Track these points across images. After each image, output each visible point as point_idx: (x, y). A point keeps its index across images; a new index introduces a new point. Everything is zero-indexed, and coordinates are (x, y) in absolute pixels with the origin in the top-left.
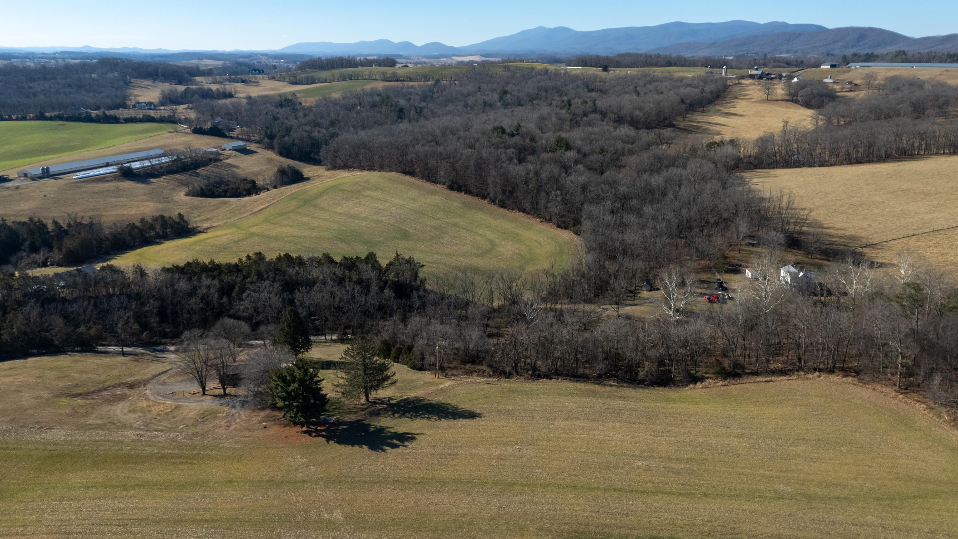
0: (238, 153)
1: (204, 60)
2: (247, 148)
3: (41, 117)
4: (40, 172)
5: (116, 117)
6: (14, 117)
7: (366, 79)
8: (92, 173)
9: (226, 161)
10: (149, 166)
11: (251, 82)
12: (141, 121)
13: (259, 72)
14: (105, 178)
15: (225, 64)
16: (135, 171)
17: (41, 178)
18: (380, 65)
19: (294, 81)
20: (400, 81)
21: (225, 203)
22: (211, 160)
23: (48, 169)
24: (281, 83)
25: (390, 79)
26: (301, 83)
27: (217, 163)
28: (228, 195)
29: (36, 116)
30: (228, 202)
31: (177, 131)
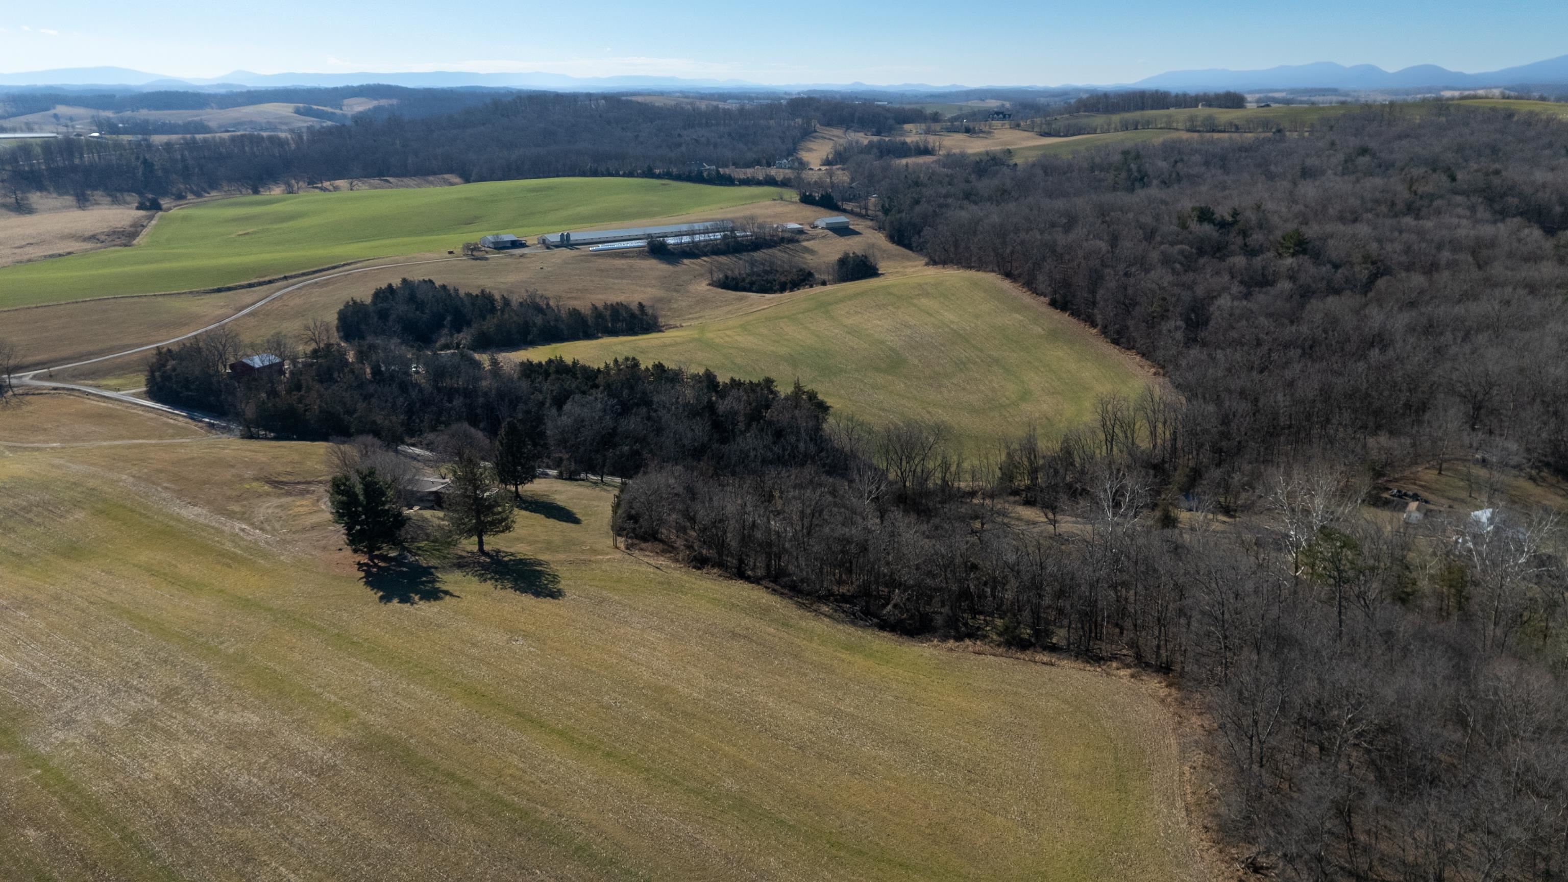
0: (830, 233)
1: (988, 101)
2: (851, 227)
3: (649, 174)
4: (559, 239)
5: (730, 176)
6: (621, 173)
7: (1161, 128)
8: (617, 245)
9: (805, 244)
10: (689, 243)
11: (981, 131)
12: (759, 183)
13: (1004, 116)
14: (627, 252)
15: (1003, 105)
16: (669, 247)
17: (557, 246)
18: (1210, 106)
19: (1047, 130)
20: (1199, 131)
21: (741, 299)
22: (782, 240)
23: (568, 235)
24: (1026, 134)
25: (1201, 129)
26: (1057, 135)
27: (789, 246)
28: (754, 289)
29: (644, 172)
30: (747, 297)
31: (782, 199)
